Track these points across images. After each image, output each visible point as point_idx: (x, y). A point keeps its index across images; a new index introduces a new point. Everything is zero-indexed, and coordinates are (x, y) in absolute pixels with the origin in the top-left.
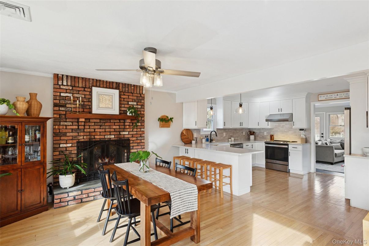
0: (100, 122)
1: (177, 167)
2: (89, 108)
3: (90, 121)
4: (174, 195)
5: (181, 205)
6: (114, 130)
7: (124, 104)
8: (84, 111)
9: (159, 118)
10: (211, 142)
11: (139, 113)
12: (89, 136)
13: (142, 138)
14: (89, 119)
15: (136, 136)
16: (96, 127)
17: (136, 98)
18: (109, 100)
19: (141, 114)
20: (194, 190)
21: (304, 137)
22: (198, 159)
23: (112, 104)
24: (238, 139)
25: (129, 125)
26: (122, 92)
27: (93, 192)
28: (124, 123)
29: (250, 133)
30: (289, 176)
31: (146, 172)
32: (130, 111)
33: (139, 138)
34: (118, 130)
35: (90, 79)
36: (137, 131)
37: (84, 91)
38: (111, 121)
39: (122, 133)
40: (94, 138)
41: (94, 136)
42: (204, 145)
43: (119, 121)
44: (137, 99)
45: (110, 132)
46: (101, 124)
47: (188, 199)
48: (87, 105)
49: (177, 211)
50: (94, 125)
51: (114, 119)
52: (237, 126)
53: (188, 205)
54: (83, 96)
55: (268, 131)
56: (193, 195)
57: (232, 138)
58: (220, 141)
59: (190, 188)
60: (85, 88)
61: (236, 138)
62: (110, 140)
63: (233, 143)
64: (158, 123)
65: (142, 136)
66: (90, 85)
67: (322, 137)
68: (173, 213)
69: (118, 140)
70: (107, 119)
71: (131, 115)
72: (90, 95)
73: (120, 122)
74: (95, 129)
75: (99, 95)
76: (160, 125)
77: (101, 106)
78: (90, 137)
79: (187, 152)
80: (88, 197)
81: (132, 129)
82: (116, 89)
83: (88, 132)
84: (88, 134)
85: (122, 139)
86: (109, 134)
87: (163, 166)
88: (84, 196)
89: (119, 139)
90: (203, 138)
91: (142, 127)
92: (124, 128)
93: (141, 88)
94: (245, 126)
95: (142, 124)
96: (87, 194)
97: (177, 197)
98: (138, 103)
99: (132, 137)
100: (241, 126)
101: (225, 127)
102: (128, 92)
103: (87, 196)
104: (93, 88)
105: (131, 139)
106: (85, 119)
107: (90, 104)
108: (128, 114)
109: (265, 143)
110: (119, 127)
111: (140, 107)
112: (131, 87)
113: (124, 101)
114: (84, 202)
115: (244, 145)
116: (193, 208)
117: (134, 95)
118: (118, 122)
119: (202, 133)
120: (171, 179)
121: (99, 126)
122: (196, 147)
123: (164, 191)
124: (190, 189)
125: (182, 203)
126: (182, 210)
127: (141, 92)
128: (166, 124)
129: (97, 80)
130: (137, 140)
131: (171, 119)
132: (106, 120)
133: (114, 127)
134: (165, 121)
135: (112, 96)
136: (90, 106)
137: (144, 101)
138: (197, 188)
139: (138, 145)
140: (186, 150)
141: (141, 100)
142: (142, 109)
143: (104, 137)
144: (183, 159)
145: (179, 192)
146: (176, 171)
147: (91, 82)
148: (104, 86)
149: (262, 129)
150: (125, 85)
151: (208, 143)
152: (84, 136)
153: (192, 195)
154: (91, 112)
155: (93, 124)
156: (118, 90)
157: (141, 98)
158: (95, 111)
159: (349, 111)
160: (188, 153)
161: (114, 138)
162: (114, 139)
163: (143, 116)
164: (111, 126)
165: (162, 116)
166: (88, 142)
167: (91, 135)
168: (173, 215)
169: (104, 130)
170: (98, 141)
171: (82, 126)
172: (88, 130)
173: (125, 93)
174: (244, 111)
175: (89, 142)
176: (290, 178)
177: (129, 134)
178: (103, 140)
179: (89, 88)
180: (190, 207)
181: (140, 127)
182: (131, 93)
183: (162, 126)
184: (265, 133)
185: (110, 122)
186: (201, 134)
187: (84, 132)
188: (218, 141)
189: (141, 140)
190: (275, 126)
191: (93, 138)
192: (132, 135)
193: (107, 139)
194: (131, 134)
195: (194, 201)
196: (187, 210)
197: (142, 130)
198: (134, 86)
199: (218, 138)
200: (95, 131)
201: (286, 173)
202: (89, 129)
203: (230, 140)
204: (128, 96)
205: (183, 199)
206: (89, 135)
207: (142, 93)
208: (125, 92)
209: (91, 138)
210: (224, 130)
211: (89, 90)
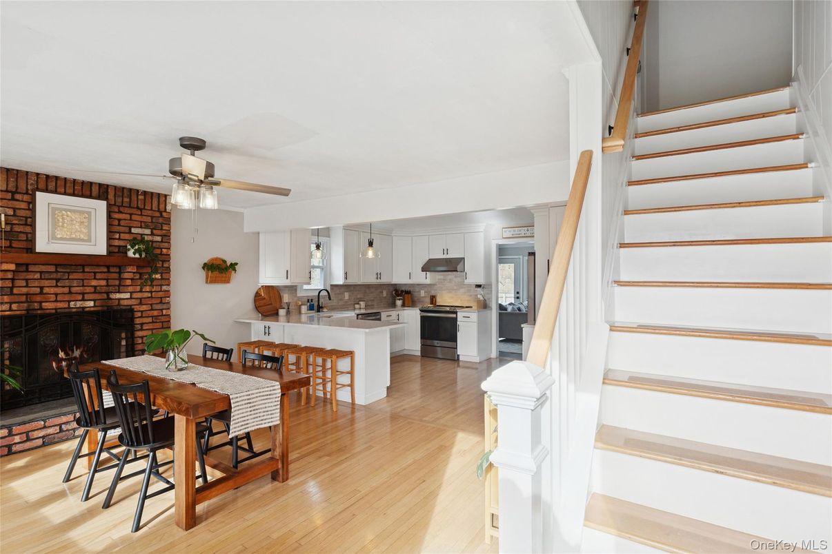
0: (57, 272)
1: (245, 359)
2: (25, 239)
3: (30, 270)
4: (237, 398)
5: (251, 415)
6: (92, 290)
7: (120, 233)
8: (11, 246)
9: (205, 264)
10: (318, 311)
11: (158, 251)
12: (25, 305)
13: (165, 306)
14: (27, 265)
15: (150, 303)
16: (46, 283)
17: (149, 219)
18: (82, 223)
19: (161, 254)
20: (274, 390)
21: (482, 298)
22: (291, 345)
23: (89, 232)
24: (373, 305)
25: (132, 279)
26: (115, 205)
27: (40, 429)
28: (120, 273)
29: (395, 293)
30: (459, 366)
31: (181, 370)
32: (137, 247)
33: (155, 307)
34: (104, 289)
35: (29, 174)
36: (151, 292)
37: (13, 199)
38: (86, 270)
39: (113, 296)
40: (41, 308)
41: (41, 302)
42: (304, 318)
43: (106, 270)
44: (152, 222)
45: (83, 294)
46: (59, 276)
47: (264, 406)
48: (20, 232)
49: (242, 425)
50: (41, 279)
51: (93, 265)
52: (372, 280)
53: (264, 416)
54: (11, 212)
55: (426, 289)
56: (273, 398)
57: (361, 303)
58: (338, 308)
59: (267, 387)
60: (16, 192)
61: (370, 303)
62: (82, 312)
63: (363, 311)
64: (203, 273)
65: (163, 302)
66: (29, 187)
67: (518, 298)
68: (235, 428)
69: (103, 312)
70: (75, 265)
71: (137, 256)
72: (29, 209)
73: (109, 272)
74: (42, 288)
75: (53, 211)
76: (207, 278)
77: (59, 236)
78: (29, 306)
79: (267, 331)
80: (28, 439)
81: (139, 287)
82: (99, 198)
83: (23, 294)
84: (23, 299)
85: (115, 308)
86: (80, 297)
87: (218, 358)
88: (17, 439)
89: (105, 308)
90: (302, 305)
91: (163, 282)
92: (119, 286)
93: (162, 199)
94: (384, 280)
95: (165, 276)
96: (25, 434)
97: (243, 402)
98: (154, 231)
99: (141, 304)
100: (379, 281)
101: (346, 281)
102: (130, 207)
103: (26, 439)
104: (38, 193)
105: (136, 308)
106: (17, 264)
107: (28, 229)
108: (131, 254)
109: (420, 310)
110: (107, 282)
111: (159, 239)
112: (138, 195)
113: (119, 225)
114: (16, 453)
115: (384, 315)
116: (272, 420)
117: (145, 212)
118: (104, 272)
119: (300, 294)
120: (233, 377)
121: (55, 281)
122: (288, 322)
123: (220, 395)
124: (267, 389)
125: (252, 412)
126: (253, 424)
127: (162, 206)
128: (221, 275)
129: (47, 176)
130: (152, 310)
131: (233, 266)
132: (73, 267)
133: (94, 283)
134: (219, 270)
135: (89, 213)
136: (29, 235)
137: (170, 228)
138: (279, 387)
139: (155, 321)
140: (265, 327)
141: (162, 224)
142: (164, 244)
143: (66, 306)
144: (258, 347)
145: (248, 393)
146: (244, 366)
147: (31, 179)
148: (67, 191)
149: (418, 285)
150: (123, 191)
151: (313, 313)
152: (11, 303)
153: (270, 399)
154: (31, 249)
155: (37, 276)
156: (105, 202)
157: (161, 220)
158: (42, 245)
159: (533, 257)
160: (269, 334)
161: (95, 306)
162: (92, 309)
163: (167, 258)
164: (85, 281)
165: (213, 259)
166: (24, 318)
167: (30, 302)
168: (235, 432)
169: (66, 290)
170: (50, 315)
171: (7, 282)
172: (25, 290)
173: (121, 209)
174: (376, 254)
175: (26, 317)
176: (458, 369)
177: (131, 298)
178: (63, 313)
179: (27, 193)
180: (266, 419)
181: (160, 282)
182: (138, 208)
183: (210, 281)
184: (423, 293)
185: (84, 272)
186: (298, 295)
187: (12, 293)
188: (333, 309)
189: (162, 310)
190: (439, 279)
191: (36, 308)
192: (139, 301)
193: (74, 310)
194: (136, 297)
195: (274, 408)
196: (262, 424)
197: (164, 288)
198: (145, 193)
199: (334, 304)
200: (41, 293)
201: (453, 362)
202: (27, 286)
203: (357, 306)
204: (131, 214)
205: (255, 406)
206: (26, 301)
207: (165, 209)
208: (122, 206)
209: (31, 308)
210: (346, 287)
211: (26, 198)
